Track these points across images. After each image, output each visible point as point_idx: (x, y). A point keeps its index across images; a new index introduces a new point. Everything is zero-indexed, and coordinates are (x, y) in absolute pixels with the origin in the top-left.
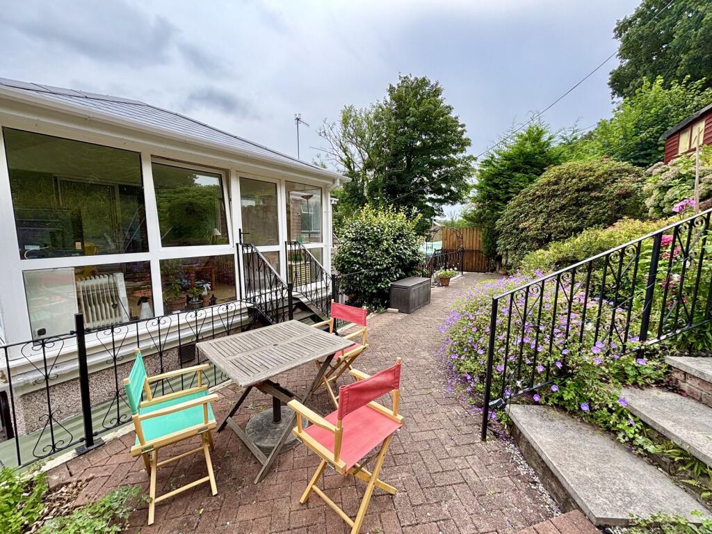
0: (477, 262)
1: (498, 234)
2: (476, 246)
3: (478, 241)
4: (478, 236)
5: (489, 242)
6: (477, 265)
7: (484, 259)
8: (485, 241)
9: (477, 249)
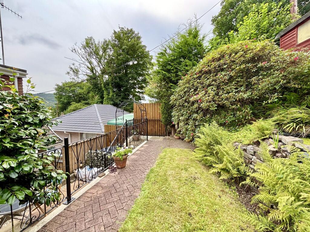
0: (158, 128)
1: (172, 107)
2: (157, 117)
3: (158, 113)
4: (158, 110)
5: (166, 114)
6: (158, 130)
7: (163, 126)
8: (163, 113)
9: (158, 119)
